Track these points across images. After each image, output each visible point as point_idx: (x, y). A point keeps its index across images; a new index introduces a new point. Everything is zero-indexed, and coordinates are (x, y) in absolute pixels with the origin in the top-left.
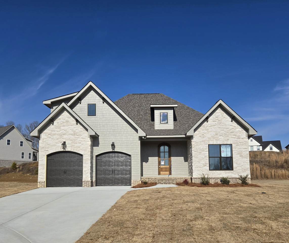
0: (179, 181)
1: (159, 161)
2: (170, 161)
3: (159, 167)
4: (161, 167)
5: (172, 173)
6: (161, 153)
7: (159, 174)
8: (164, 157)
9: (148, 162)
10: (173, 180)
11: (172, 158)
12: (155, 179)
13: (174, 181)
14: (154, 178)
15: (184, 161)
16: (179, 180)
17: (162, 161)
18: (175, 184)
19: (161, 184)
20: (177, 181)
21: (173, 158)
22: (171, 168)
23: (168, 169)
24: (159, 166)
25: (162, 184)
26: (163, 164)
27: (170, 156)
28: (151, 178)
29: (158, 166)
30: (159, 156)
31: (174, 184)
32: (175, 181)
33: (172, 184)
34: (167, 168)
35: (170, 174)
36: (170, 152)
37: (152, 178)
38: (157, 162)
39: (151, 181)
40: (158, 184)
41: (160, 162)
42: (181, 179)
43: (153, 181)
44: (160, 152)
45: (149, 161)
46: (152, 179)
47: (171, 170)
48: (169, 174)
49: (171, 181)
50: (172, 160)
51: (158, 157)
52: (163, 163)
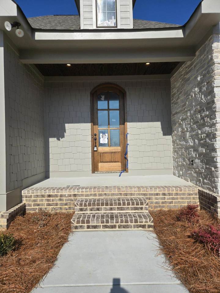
0: (156, 203)
1: (95, 135)
2: (124, 135)
3: (93, 152)
4: (101, 149)
5: (130, 166)
6: (99, 112)
7: (95, 169)
8: (109, 124)
9: (63, 136)
10: (138, 204)
11: (129, 125)
12: (72, 198)
13: (142, 208)
14: (70, 196)
15: (162, 132)
16: (156, 199)
17: (101, 134)
18: (149, 226)
19: (88, 227)
20: (152, 203)
21: (131, 126)
22: (126, 154)
23: (118, 157)
24: (95, 149)
25: (95, 227)
26: (106, 142)
27: (123, 121)
28: (56, 196)
29: (93, 148)
30: (94, 121)
31: (144, 226)
32: (146, 209)
33: (135, 227)
34: (115, 153)
35: (125, 168)
36: (123, 110)
37: (61, 196)
38: (89, 138)
39: (57, 204)
40: (76, 228)
41: (97, 137)
42: (164, 194)
43: (66, 204)
44: (98, 110)
45: (65, 134)
46: (60, 200)
47: (126, 158)
48: (120, 168)
49: (132, 209)
50: (129, 131)
51: (91, 122)
52: (104, 140)
